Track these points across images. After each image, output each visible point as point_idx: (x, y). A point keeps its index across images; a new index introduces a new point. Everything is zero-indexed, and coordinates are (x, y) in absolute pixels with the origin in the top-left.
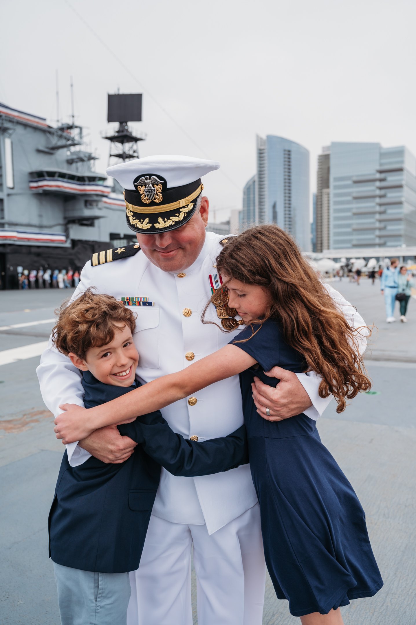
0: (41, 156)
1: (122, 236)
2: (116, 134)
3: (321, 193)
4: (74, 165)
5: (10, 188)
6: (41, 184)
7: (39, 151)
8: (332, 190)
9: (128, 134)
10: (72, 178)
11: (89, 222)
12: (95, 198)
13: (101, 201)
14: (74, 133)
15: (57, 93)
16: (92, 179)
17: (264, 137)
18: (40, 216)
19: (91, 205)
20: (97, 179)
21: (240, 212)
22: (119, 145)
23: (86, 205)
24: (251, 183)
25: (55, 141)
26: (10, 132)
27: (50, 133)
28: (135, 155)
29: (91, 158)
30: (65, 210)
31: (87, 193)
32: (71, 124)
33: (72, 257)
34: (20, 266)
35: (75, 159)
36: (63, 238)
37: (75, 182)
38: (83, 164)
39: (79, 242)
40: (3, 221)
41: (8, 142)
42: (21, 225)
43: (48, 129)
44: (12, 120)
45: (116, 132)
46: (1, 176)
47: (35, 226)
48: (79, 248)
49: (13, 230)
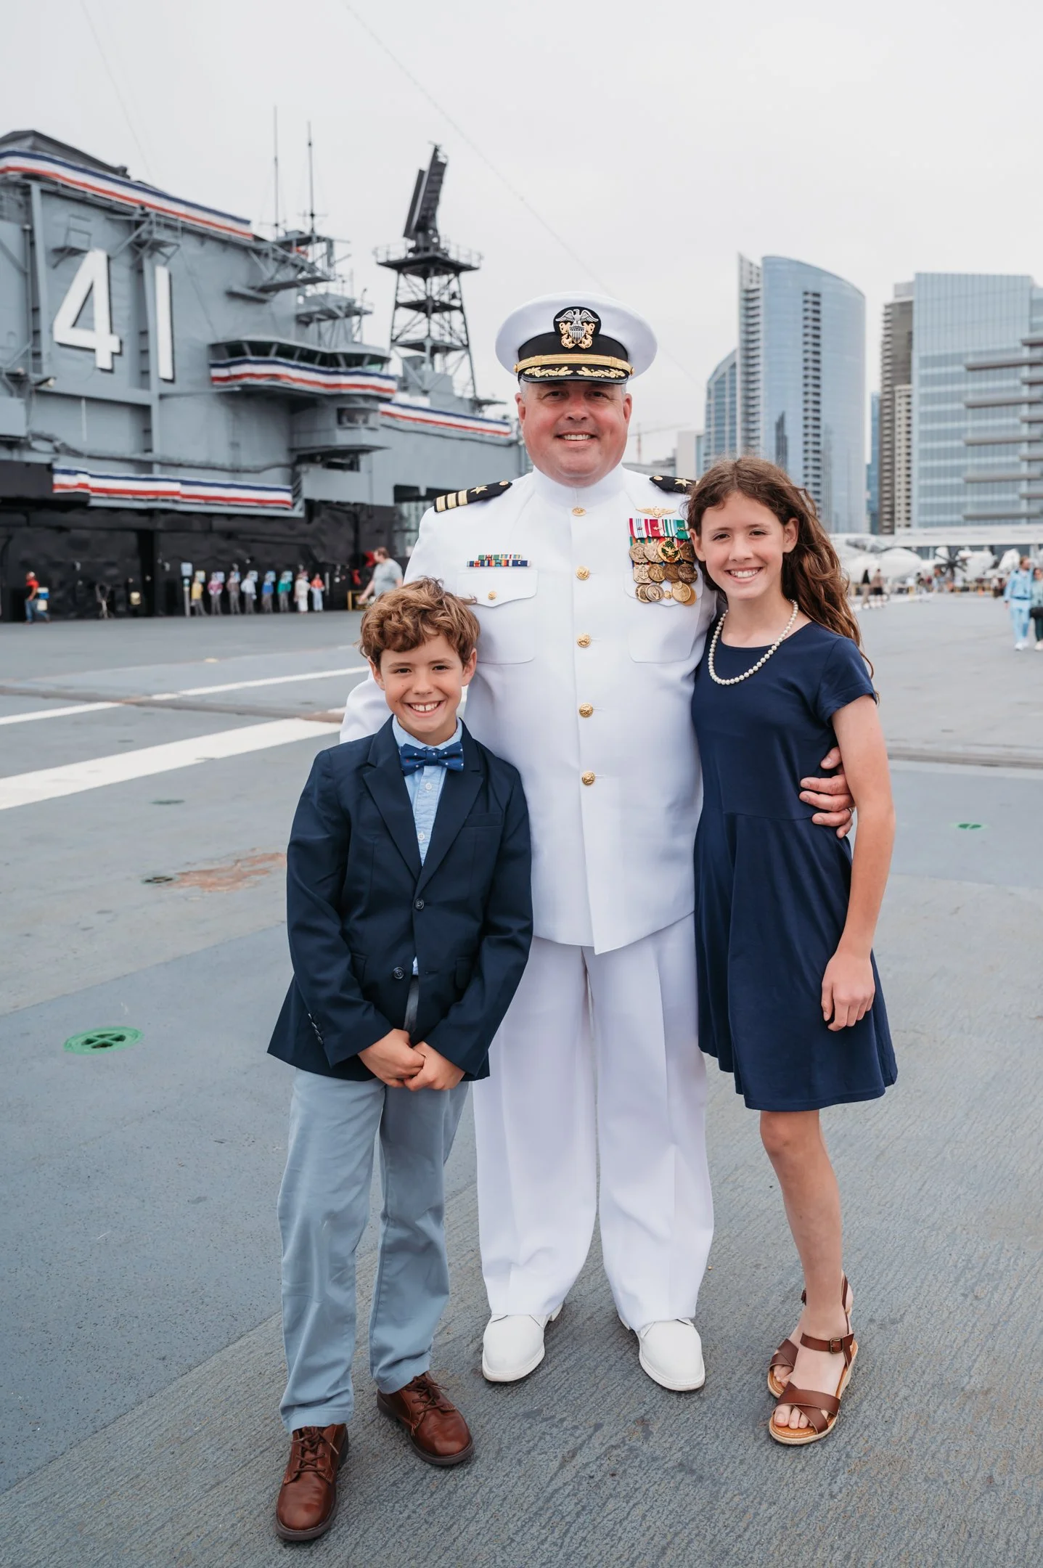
0: (239, 304)
1: (423, 492)
2: (411, 255)
3: (892, 393)
4: (313, 326)
5: (166, 380)
6: (236, 370)
7: (233, 295)
8: (916, 388)
9: (439, 255)
10: (308, 356)
11: (346, 459)
12: (362, 404)
13: (376, 411)
14: (315, 253)
15: (276, 159)
16: (355, 360)
17: (758, 262)
18: (235, 445)
19: (351, 420)
20: (367, 360)
21: (699, 437)
22: (418, 281)
23: (340, 422)
24: (726, 369)
25: (269, 272)
26: (167, 251)
27: (258, 252)
28: (456, 303)
29: (352, 311)
30: (292, 432)
31: (345, 391)
32: (307, 232)
33: (308, 541)
34: (186, 561)
35: (314, 313)
36: (287, 497)
37: (316, 367)
38: (334, 325)
39: (323, 506)
40: (148, 457)
41: (162, 274)
42: (191, 466)
43: (253, 244)
44: (172, 223)
45: (411, 250)
46: (145, 352)
47: (223, 469)
48: (323, 521)
49: (171, 477)
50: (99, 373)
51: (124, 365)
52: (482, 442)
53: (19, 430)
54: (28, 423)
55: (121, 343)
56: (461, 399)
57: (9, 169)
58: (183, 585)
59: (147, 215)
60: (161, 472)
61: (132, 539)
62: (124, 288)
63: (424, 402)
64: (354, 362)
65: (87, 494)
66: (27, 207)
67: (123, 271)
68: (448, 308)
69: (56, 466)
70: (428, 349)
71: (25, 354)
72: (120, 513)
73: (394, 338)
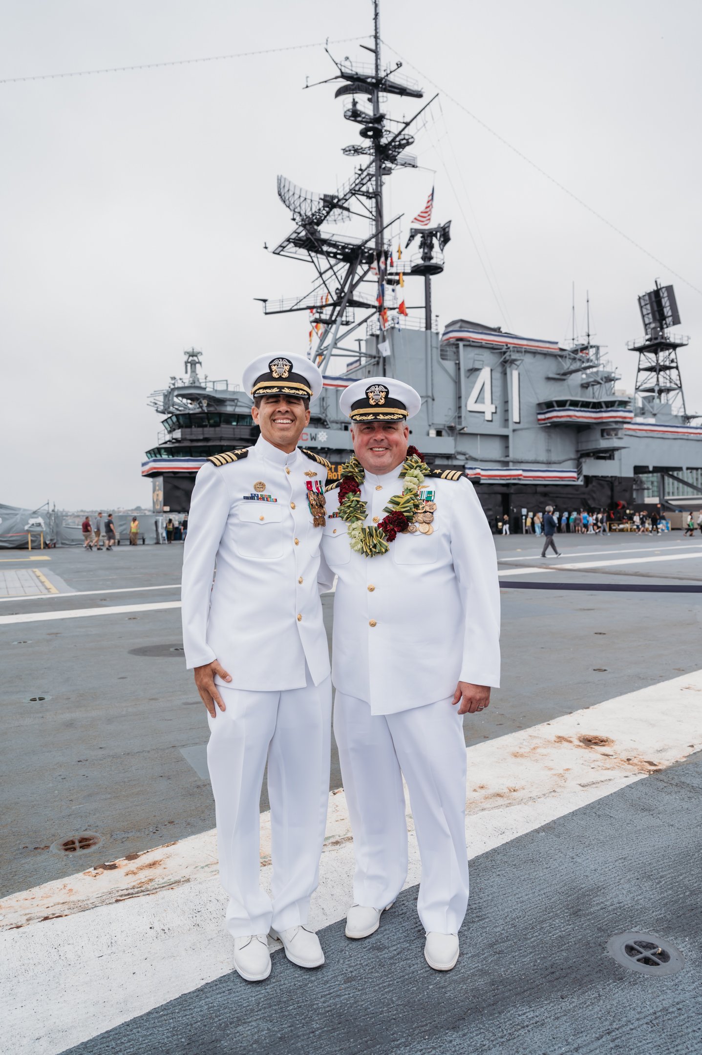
0: (552, 382)
1: (651, 469)
2: (648, 343)
4: (590, 388)
5: (516, 423)
6: (549, 415)
7: (548, 379)
9: (663, 341)
10: (586, 405)
11: (608, 454)
12: (614, 426)
13: (622, 429)
14: (590, 353)
15: (573, 307)
18: (549, 451)
19: (608, 434)
20: (617, 404)
22: (652, 356)
23: (602, 436)
25: (567, 365)
26: (518, 363)
27: (561, 356)
28: (673, 365)
29: (609, 379)
30: (578, 443)
31: (605, 420)
32: (586, 343)
33: (586, 496)
34: (524, 508)
35: (590, 382)
36: (575, 475)
37: (590, 410)
38: (600, 387)
39: (594, 479)
40: (507, 459)
41: (515, 374)
42: (527, 462)
43: (560, 353)
44: (519, 349)
45: (647, 340)
46: (507, 411)
47: (543, 463)
48: (594, 486)
49: (518, 468)
50: (486, 422)
51: (497, 417)
52: (687, 440)
53: (451, 450)
54: (455, 448)
55: (496, 408)
56: (676, 416)
57: (451, 338)
58: (522, 519)
59: (509, 348)
60: (513, 466)
61: (499, 497)
62: (498, 383)
63: (652, 421)
64: (610, 405)
65: (479, 478)
66: (457, 353)
67: (498, 375)
68: (669, 368)
69: (467, 466)
70: (656, 391)
71: (455, 417)
72: (494, 486)
73: (637, 387)
